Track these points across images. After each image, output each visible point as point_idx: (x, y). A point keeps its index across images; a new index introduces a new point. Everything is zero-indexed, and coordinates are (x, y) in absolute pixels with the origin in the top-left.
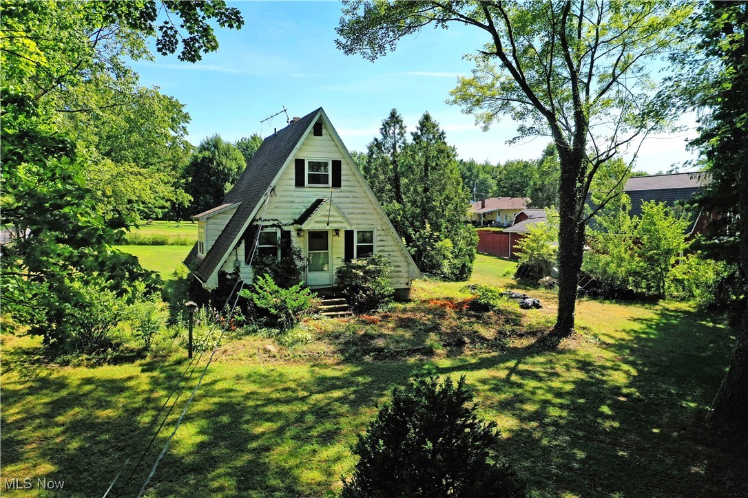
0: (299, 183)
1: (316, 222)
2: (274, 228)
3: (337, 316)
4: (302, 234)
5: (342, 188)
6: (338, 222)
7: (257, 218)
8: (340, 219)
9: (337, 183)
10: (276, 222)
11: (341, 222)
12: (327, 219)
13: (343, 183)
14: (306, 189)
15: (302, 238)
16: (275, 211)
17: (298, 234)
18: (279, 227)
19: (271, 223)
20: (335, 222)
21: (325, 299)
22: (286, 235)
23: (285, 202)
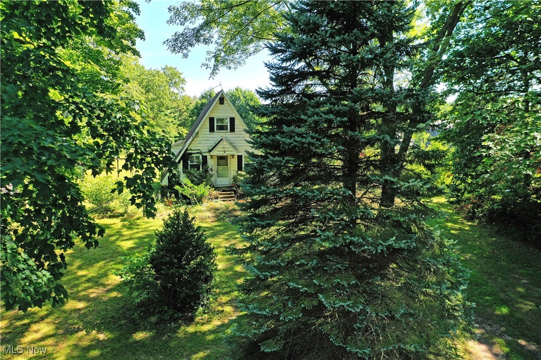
0: (212, 130)
1: (218, 151)
2: (198, 154)
3: (227, 200)
4: (213, 157)
5: (236, 132)
6: (230, 151)
7: (189, 149)
8: (231, 150)
9: (233, 129)
10: (199, 151)
11: (232, 151)
12: (223, 149)
13: (236, 130)
14: (215, 134)
15: (214, 160)
16: (198, 145)
17: (211, 157)
18: (201, 153)
19: (196, 151)
20: (228, 151)
21: (222, 191)
22: (205, 158)
23: (204, 140)
